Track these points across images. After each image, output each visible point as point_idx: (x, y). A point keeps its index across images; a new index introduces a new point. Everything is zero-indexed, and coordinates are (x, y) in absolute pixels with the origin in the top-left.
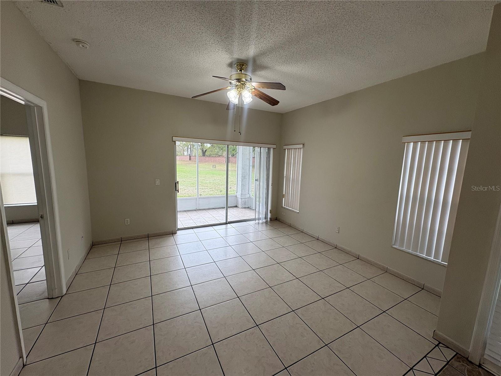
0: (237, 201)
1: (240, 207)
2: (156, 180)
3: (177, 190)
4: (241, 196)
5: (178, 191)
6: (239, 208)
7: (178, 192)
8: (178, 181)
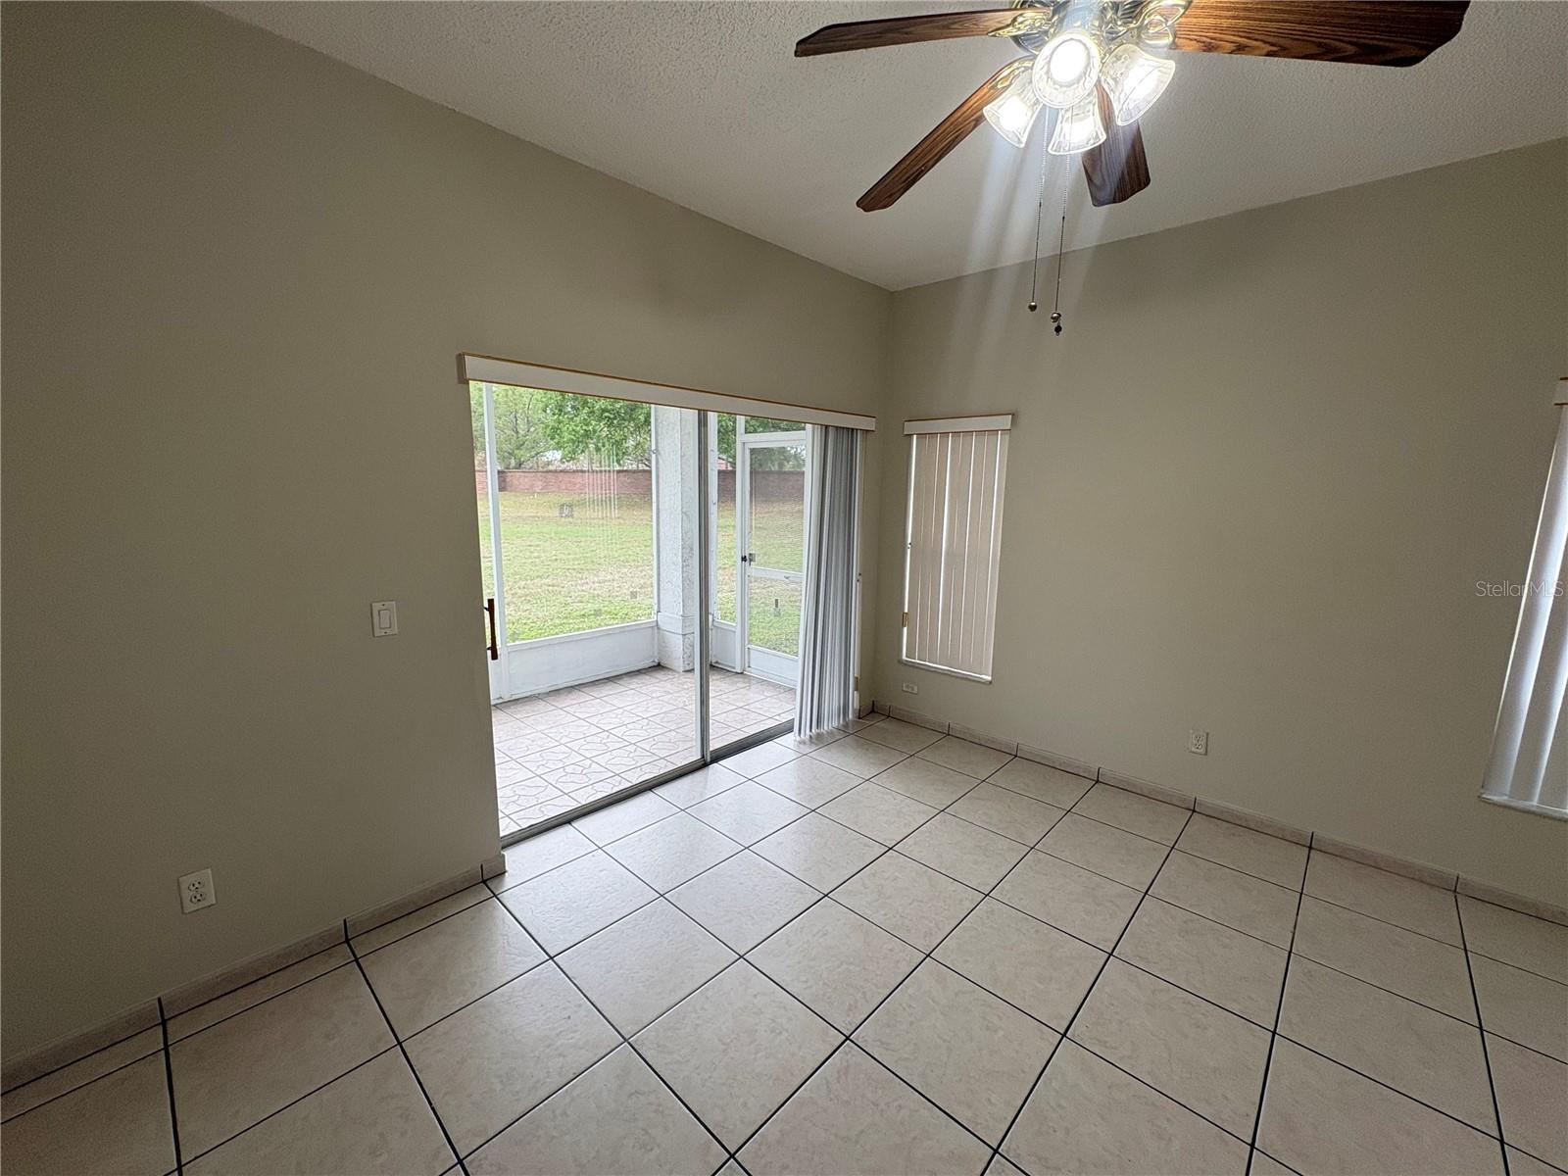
0: (662, 645)
1: (682, 669)
2: (377, 606)
3: (489, 645)
4: (684, 627)
5: (494, 649)
6: (678, 673)
7: (495, 656)
8: (491, 602)
